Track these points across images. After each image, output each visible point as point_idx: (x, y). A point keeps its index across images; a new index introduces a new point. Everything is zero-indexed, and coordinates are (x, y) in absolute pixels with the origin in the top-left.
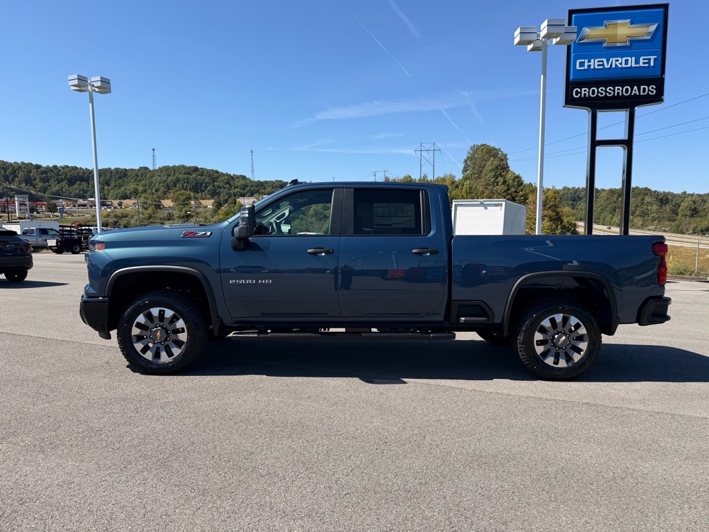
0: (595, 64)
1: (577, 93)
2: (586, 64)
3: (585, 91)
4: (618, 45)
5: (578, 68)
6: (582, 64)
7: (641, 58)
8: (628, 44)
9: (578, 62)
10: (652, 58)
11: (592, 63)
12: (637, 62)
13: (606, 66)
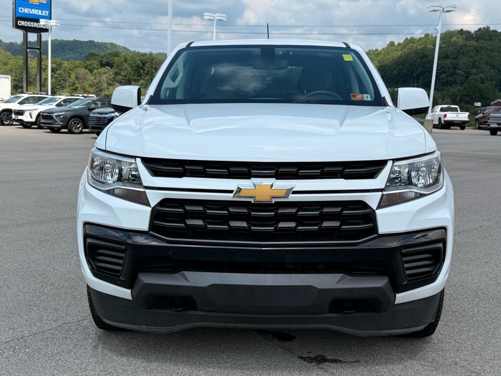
0: (26, 10)
1: (20, 23)
2: (23, 10)
3: (23, 23)
4: (35, 4)
5: (20, 11)
6: (21, 10)
7: (43, 11)
8: (38, 4)
9: (20, 8)
10: (47, 12)
11: (25, 10)
12: (42, 13)
13: (31, 13)
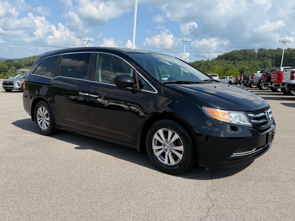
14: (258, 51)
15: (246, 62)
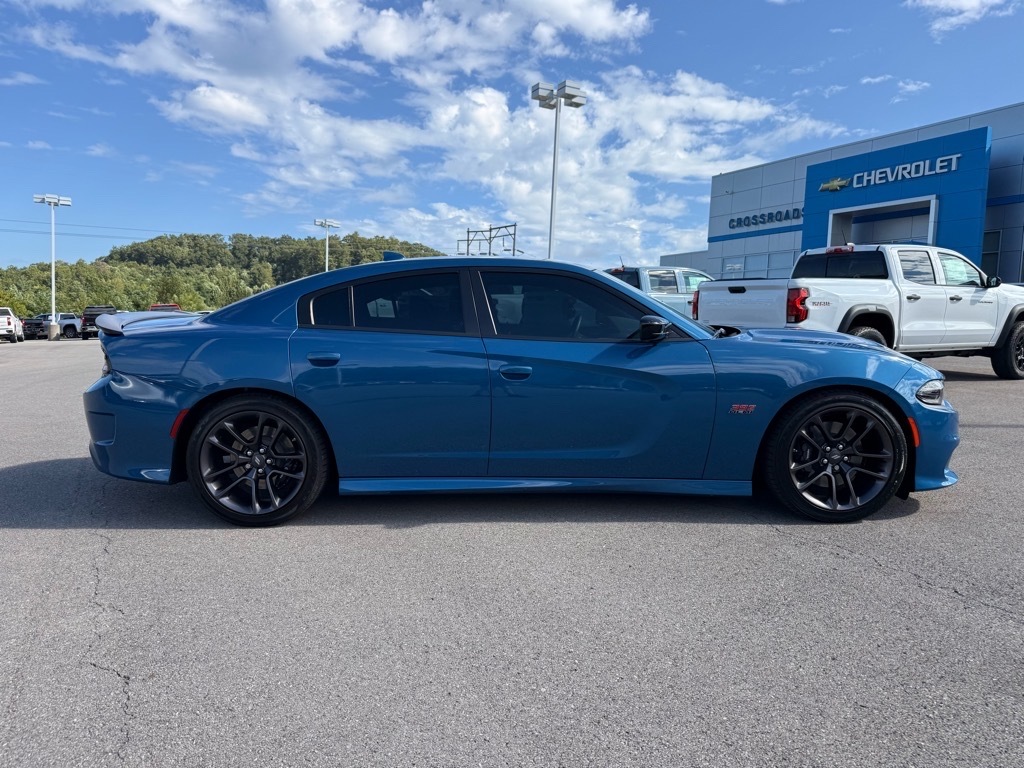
14: (230, 239)
15: (202, 271)
